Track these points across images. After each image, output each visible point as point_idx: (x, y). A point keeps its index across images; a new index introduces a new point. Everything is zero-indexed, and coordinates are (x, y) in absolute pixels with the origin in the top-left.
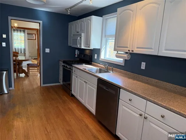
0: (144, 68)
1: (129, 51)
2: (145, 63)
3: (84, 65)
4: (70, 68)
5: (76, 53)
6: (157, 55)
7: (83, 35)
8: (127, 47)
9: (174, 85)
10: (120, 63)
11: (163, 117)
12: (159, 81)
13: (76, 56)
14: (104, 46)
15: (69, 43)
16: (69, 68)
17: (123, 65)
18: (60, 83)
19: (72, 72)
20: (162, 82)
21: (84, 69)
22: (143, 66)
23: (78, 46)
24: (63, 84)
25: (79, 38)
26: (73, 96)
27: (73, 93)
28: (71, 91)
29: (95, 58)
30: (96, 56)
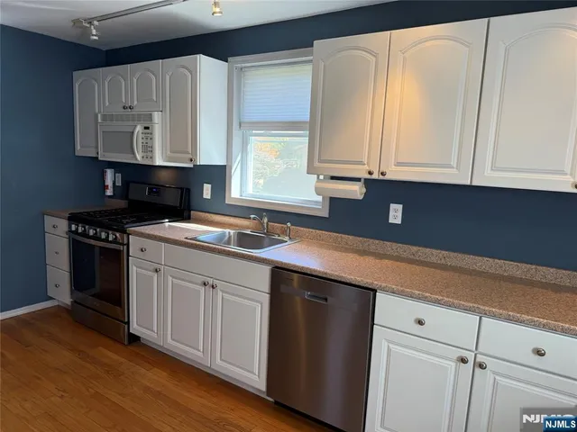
0: (399, 221)
1: (370, 173)
2: (400, 207)
3: (167, 223)
4: (115, 241)
5: (109, 182)
6: (468, 183)
7: (157, 117)
8: (361, 163)
9: (497, 261)
10: (308, 208)
11: (539, 353)
12: (452, 254)
13: (109, 192)
14: (239, 158)
15: (78, 147)
16: (111, 242)
17: (326, 214)
18: (51, 298)
19: (128, 255)
20: (460, 255)
21: (190, 239)
22: (396, 214)
23: (139, 157)
24: (75, 302)
25: (139, 129)
26: (134, 339)
27: (135, 328)
28: (128, 323)
29: (205, 197)
30: (207, 191)
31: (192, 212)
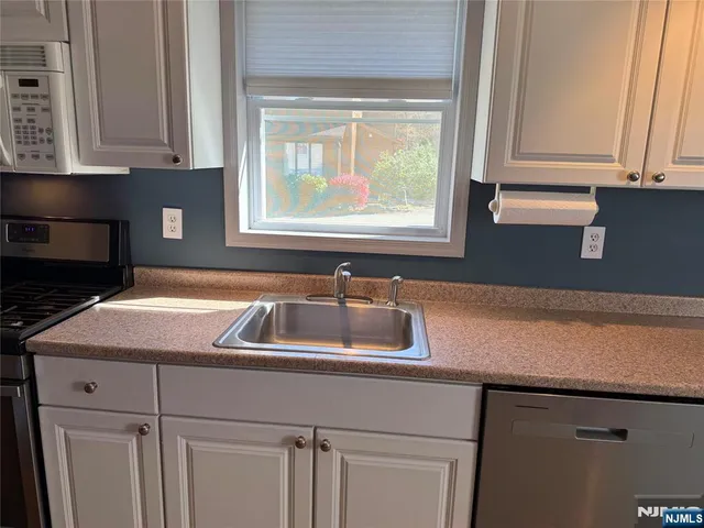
0: (598, 255)
1: (633, 177)
2: (600, 231)
7: (61, 54)
14: (245, 153)
17: (459, 253)
22: (593, 244)
23: (8, 157)
29: (167, 234)
30: (172, 223)
31: (136, 270)
